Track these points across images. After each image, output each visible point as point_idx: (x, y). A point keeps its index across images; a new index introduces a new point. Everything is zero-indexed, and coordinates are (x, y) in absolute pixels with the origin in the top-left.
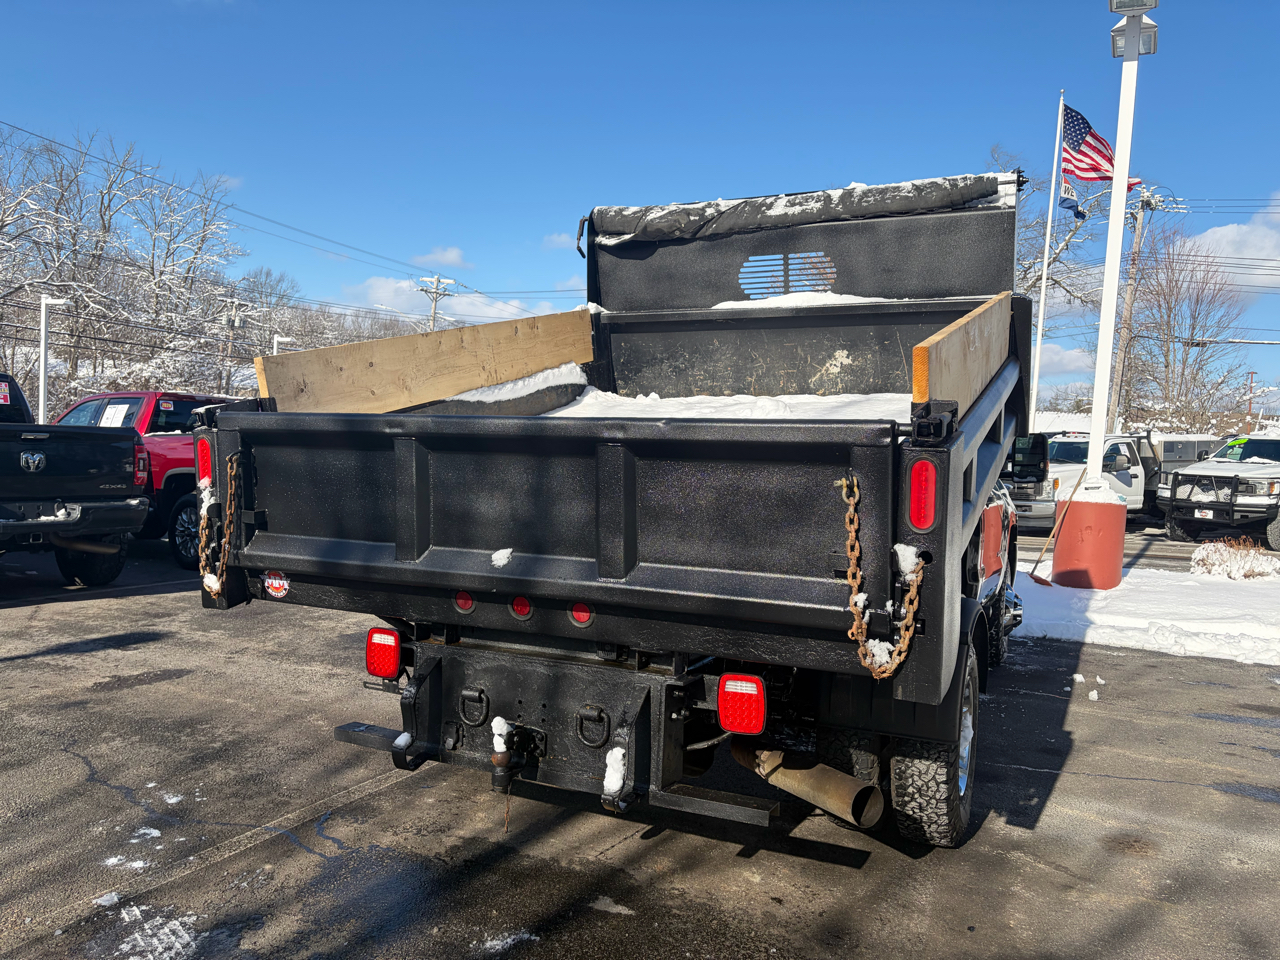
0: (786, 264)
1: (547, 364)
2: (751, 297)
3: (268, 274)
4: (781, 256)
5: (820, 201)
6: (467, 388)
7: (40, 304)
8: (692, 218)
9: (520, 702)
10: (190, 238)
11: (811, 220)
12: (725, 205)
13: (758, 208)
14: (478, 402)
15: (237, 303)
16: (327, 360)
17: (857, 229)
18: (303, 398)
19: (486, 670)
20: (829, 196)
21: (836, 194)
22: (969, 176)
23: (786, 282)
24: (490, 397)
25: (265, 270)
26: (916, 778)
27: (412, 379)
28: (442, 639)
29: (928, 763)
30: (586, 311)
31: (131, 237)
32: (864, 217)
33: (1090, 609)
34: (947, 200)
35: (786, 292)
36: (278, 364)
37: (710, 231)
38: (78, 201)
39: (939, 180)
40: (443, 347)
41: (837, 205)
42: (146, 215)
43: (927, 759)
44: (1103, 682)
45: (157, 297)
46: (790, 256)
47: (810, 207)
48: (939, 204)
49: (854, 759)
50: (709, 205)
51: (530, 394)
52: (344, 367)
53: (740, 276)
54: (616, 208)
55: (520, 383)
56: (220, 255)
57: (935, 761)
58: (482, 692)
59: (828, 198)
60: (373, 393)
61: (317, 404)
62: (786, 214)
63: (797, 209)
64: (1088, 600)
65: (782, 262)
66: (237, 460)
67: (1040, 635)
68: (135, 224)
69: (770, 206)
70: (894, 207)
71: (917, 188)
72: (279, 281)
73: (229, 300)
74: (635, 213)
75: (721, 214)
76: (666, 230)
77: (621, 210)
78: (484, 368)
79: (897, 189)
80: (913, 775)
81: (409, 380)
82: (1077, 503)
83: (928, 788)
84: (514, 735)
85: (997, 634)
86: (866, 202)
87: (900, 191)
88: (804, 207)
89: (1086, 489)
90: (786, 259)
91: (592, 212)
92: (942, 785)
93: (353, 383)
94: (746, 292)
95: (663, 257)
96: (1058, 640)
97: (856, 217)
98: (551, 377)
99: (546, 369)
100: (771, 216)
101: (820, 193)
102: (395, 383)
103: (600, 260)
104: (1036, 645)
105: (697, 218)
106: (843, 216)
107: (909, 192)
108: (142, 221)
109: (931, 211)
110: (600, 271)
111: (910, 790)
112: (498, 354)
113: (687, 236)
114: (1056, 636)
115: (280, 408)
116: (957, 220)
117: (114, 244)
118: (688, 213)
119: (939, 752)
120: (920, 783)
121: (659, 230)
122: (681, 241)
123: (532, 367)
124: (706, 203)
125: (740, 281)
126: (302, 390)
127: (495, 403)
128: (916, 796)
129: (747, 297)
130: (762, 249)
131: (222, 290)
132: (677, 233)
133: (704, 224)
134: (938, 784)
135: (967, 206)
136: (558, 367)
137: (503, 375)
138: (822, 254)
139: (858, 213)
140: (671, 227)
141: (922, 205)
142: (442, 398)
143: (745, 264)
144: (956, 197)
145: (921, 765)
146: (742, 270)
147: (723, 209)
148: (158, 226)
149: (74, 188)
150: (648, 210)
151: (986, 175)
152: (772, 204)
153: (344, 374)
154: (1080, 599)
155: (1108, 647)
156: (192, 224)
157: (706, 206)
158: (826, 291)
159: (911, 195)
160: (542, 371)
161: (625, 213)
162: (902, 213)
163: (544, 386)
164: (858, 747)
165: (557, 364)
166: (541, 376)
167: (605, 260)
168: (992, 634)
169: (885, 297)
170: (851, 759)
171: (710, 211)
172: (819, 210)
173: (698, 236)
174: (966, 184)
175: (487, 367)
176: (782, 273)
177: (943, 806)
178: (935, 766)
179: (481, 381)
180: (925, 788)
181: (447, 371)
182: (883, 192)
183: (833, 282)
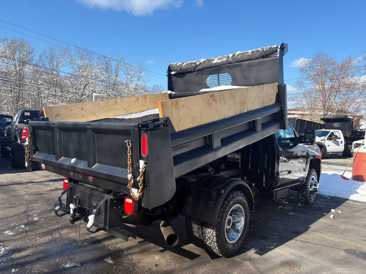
0: (218, 77)
1: (150, 108)
2: (210, 87)
3: (158, 86)
4: (217, 75)
5: (226, 58)
6: (118, 115)
7: (93, 95)
8: (193, 65)
9: (85, 200)
10: (135, 77)
11: (224, 64)
12: (202, 60)
13: (210, 61)
14: (122, 119)
15: (146, 94)
16: (67, 108)
17: (236, 66)
18: (58, 118)
19: (79, 191)
20: (229, 56)
21: (231, 55)
22: (268, 47)
23: (219, 82)
24: (127, 117)
25: (157, 85)
26: (208, 234)
27: (97, 112)
28: (73, 183)
29: (211, 230)
30: (167, 93)
31: (122, 78)
32: (238, 62)
33: (360, 188)
34: (261, 55)
35: (219, 85)
36: (50, 109)
37: (198, 69)
38: (110, 69)
39: (259, 49)
40: (109, 104)
41: (230, 59)
42: (126, 72)
43: (211, 228)
44: (341, 212)
45: (128, 93)
46: (219, 75)
47: (223, 60)
48: (259, 56)
49: (193, 226)
50: (198, 61)
51: (143, 117)
52: (73, 109)
53: (207, 81)
54: (176, 63)
55: (139, 113)
56: (143, 82)
57: (213, 229)
58: (78, 197)
59: (228, 57)
60: (83, 116)
61: (63, 119)
62: (217, 62)
63: (220, 61)
64: (360, 185)
65: (217, 77)
66: (30, 133)
67: (334, 196)
68: (123, 74)
69: (213, 60)
70: (246, 58)
71: (253, 52)
72: (160, 88)
73: (144, 93)
74: (180, 65)
75: (201, 63)
76: (186, 69)
77: (177, 64)
78: (125, 109)
79: (247, 52)
80: (207, 233)
81: (96, 113)
82: (360, 152)
83: (211, 237)
84: (77, 209)
85: (306, 194)
86: (238, 57)
87: (248, 53)
88: (222, 60)
89: (364, 148)
90: (218, 76)
91: (170, 65)
92: (214, 237)
93: (76, 113)
94: (209, 86)
95: (188, 77)
96: (340, 198)
97: (236, 62)
98: (151, 112)
99: (150, 109)
100: (213, 63)
101: (227, 55)
102: (91, 113)
103: (172, 78)
104: (330, 199)
105: (194, 65)
106: (232, 62)
107: (250, 53)
108: (125, 74)
109: (257, 59)
110: (173, 81)
111: (207, 238)
112: (130, 105)
113: (193, 70)
114: (339, 196)
115: (50, 120)
116: (264, 61)
117: (118, 79)
118: (192, 63)
119: (214, 227)
120: (209, 236)
121: (184, 69)
122: (191, 72)
123: (144, 109)
124: (197, 60)
125: (207, 83)
126: (58, 116)
127: (129, 119)
128: (208, 240)
129: (209, 88)
130: (212, 73)
131: (143, 91)
132: (189, 70)
133: (196, 67)
134: (213, 237)
135: (268, 56)
136: (154, 109)
137: (132, 111)
138: (228, 74)
139: (236, 61)
140: (187, 68)
141: (253, 57)
142: (109, 118)
143: (208, 78)
144: (264, 54)
145: (209, 230)
146: (207, 80)
147: (201, 62)
148: (128, 74)
149: (109, 66)
150: (183, 63)
151: (273, 46)
152: (214, 59)
153: (73, 111)
154: (357, 185)
155: (357, 202)
156: (136, 74)
157: (197, 61)
158: (229, 85)
159: (251, 54)
160: (148, 110)
161: (177, 65)
162: (248, 60)
163: (149, 114)
164: (194, 223)
165: (154, 108)
166: (147, 111)
167: (174, 78)
168: (304, 193)
169: (245, 86)
170: (192, 226)
171: (198, 63)
172: (226, 61)
173: (195, 70)
174: (266, 50)
175: (126, 109)
176: (217, 80)
177: (215, 243)
178: (212, 231)
179: (123, 113)
180: (210, 237)
181: (110, 110)
182: (243, 54)
183: (231, 82)
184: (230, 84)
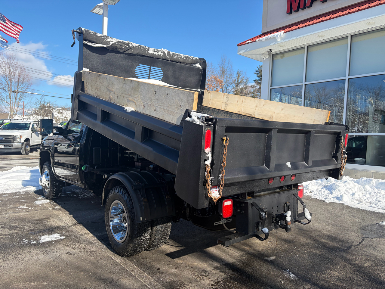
0: (150, 70)
2: (138, 77)
4: (149, 67)
5: (162, 52)
8: (126, 46)
11: (160, 58)
13: (145, 49)
17: (170, 64)
23: (149, 75)
32: (172, 61)
35: (149, 78)
37: (130, 52)
46: (152, 67)
50: (130, 43)
53: (136, 70)
62: (154, 54)
69: (148, 50)
79: (180, 55)
88: (158, 53)
90: (150, 68)
94: (137, 75)
100: (150, 53)
106: (169, 59)
107: (183, 57)
113: (122, 52)
118: (125, 43)
125: (136, 72)
129: (137, 77)
130: (143, 63)
132: (120, 50)
133: (128, 49)
138: (160, 69)
143: (138, 66)
146: (137, 68)
147: (134, 46)
173: (125, 52)
182: (177, 55)
183: (162, 78)
184: (161, 79)
